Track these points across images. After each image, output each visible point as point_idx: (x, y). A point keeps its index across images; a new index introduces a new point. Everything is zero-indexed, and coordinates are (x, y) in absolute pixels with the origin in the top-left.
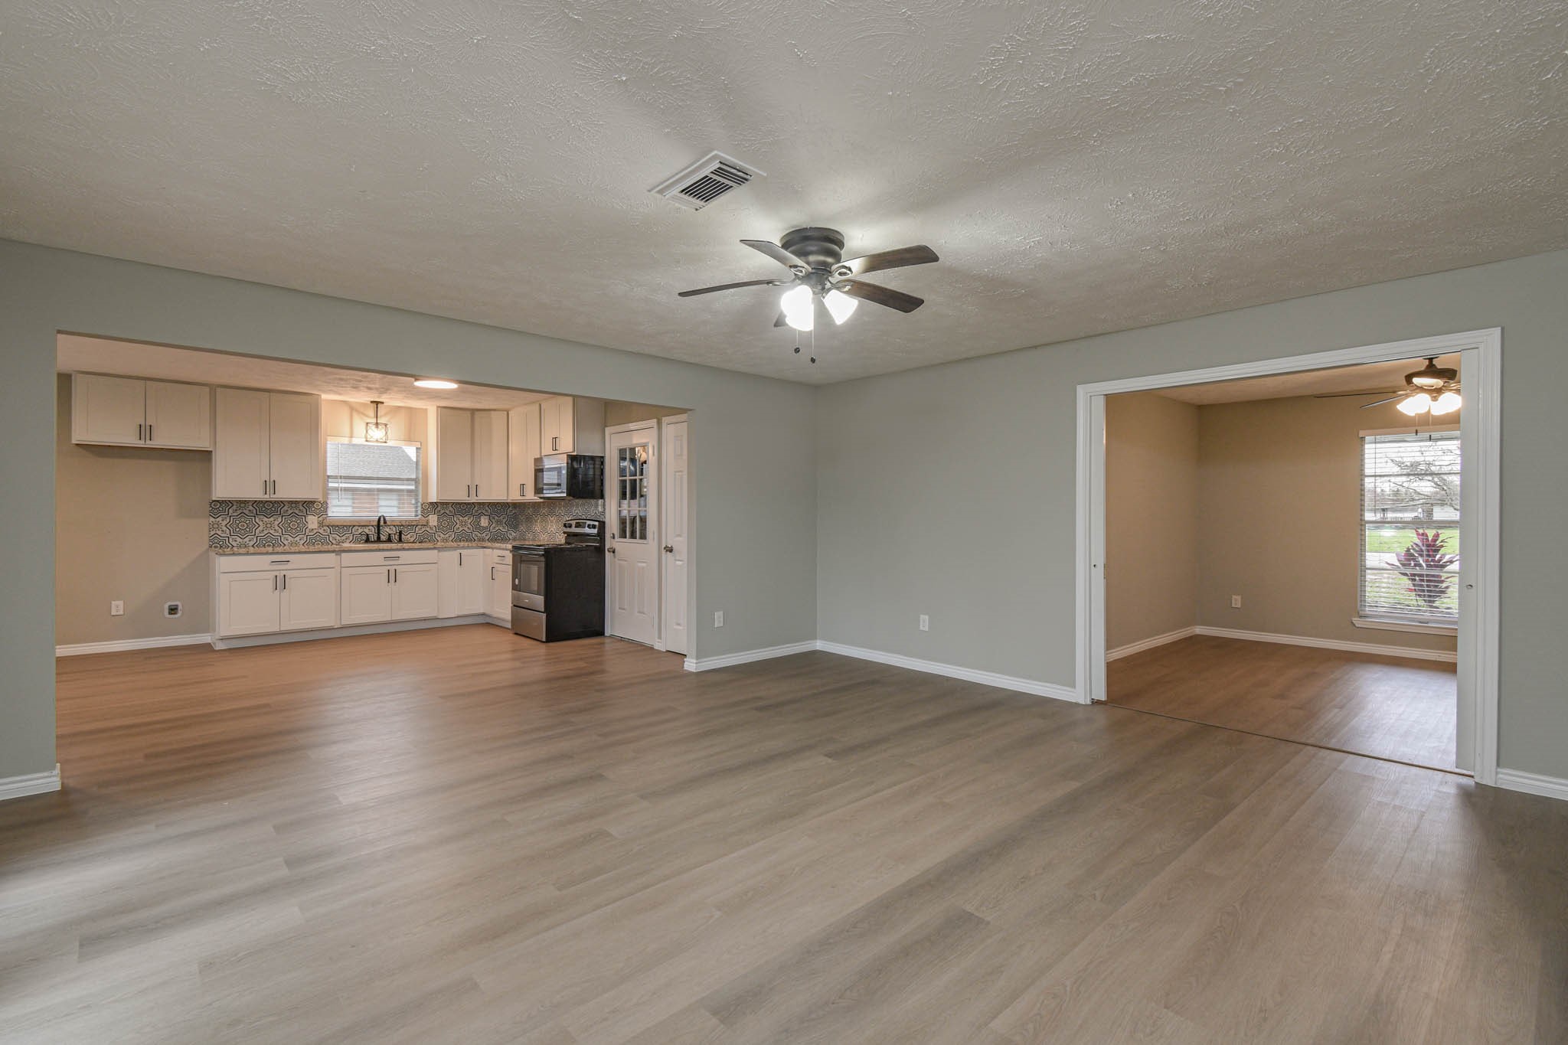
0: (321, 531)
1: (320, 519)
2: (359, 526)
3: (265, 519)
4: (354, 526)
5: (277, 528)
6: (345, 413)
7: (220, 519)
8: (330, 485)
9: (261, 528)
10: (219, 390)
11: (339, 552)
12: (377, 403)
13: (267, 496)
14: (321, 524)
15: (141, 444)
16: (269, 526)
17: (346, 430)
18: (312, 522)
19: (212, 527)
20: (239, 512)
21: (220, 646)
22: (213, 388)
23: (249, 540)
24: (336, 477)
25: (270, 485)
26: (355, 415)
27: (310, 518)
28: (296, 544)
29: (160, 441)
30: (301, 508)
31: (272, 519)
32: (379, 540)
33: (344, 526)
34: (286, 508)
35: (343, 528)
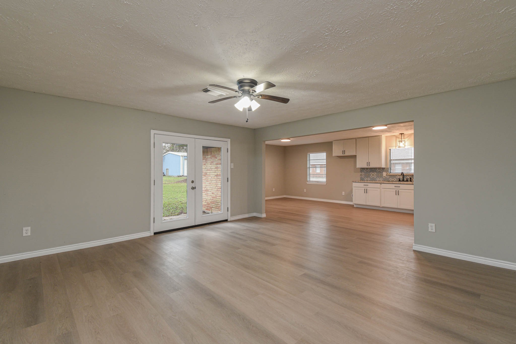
0: (387, 177)
1: (387, 173)
2: (398, 176)
3: (372, 173)
4: (397, 176)
5: (375, 176)
6: (394, 138)
7: (362, 173)
8: (392, 162)
9: (371, 176)
10: (357, 139)
11: (381, 183)
12: (402, 134)
13: (368, 167)
14: (387, 175)
15: (343, 155)
16: (373, 175)
17: (394, 144)
18: (384, 174)
19: (361, 175)
20: (366, 171)
21: (355, 206)
22: (356, 139)
23: (369, 179)
24: (393, 160)
25: (368, 163)
26: (397, 139)
27: (384, 173)
28: (380, 180)
29: (347, 154)
30: (381, 170)
31: (374, 173)
32: (403, 181)
33: (394, 175)
34: (377, 170)
35: (394, 176)
